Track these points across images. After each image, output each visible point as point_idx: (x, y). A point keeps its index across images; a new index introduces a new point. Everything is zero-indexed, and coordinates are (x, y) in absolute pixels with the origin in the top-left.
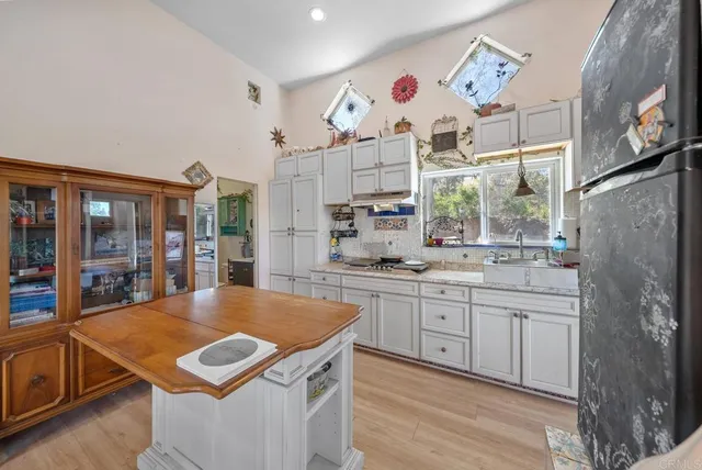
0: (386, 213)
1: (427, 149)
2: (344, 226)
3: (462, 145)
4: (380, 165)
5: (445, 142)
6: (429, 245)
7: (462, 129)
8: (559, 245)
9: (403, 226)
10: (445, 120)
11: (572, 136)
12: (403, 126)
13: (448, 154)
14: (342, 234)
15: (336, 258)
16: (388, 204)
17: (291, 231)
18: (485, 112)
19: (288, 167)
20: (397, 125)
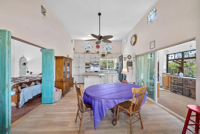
0: (95, 65)
1: (101, 56)
2: (87, 66)
3: (105, 56)
4: (95, 58)
5: (103, 55)
6: (101, 69)
7: (105, 54)
8: (115, 69)
9: (98, 66)
10: (103, 52)
11: (117, 57)
12: (98, 52)
13: (104, 57)
14: (88, 68)
15: (86, 72)
16: (96, 63)
17: (79, 67)
18: (109, 53)
19: (77, 55)
20: (97, 52)
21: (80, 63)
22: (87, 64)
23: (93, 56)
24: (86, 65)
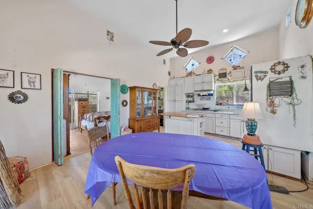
1: (217, 77)
2: (191, 99)
3: (228, 76)
4: (203, 82)
5: (223, 75)
6: (218, 105)
7: (228, 72)
9: (210, 99)
10: (223, 69)
12: (210, 71)
13: (224, 79)
14: (190, 102)
15: (188, 108)
16: (205, 93)
17: (175, 101)
18: (235, 68)
19: (173, 82)
20: (208, 71)
21: (176, 94)
22: (190, 95)
23: (198, 79)
24: (188, 96)
